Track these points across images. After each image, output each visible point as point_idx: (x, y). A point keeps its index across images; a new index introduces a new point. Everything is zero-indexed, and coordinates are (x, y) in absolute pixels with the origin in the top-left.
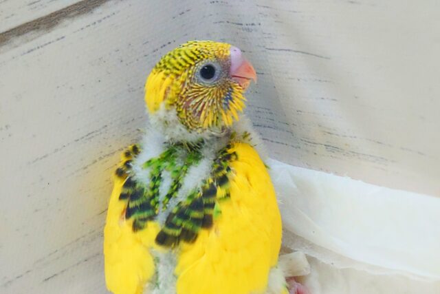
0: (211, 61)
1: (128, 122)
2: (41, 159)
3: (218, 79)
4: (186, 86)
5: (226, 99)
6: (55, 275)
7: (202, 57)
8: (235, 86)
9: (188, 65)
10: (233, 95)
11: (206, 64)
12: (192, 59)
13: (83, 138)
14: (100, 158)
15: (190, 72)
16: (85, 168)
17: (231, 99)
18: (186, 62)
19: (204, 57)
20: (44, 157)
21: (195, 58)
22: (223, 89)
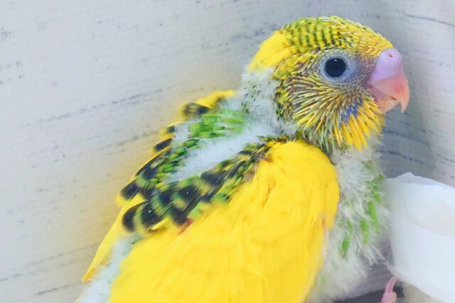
0: (346, 53)
1: (194, 91)
2: (60, 118)
3: (345, 81)
4: (302, 70)
5: (348, 112)
6: (55, 289)
7: (337, 43)
8: (367, 100)
9: (315, 46)
10: (360, 109)
11: (338, 56)
12: (325, 41)
13: (124, 100)
14: (145, 135)
15: (315, 56)
16: (121, 144)
17: (355, 113)
18: (316, 40)
19: (341, 44)
20: (65, 116)
21: (329, 41)
22: (348, 97)
